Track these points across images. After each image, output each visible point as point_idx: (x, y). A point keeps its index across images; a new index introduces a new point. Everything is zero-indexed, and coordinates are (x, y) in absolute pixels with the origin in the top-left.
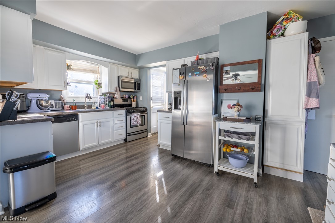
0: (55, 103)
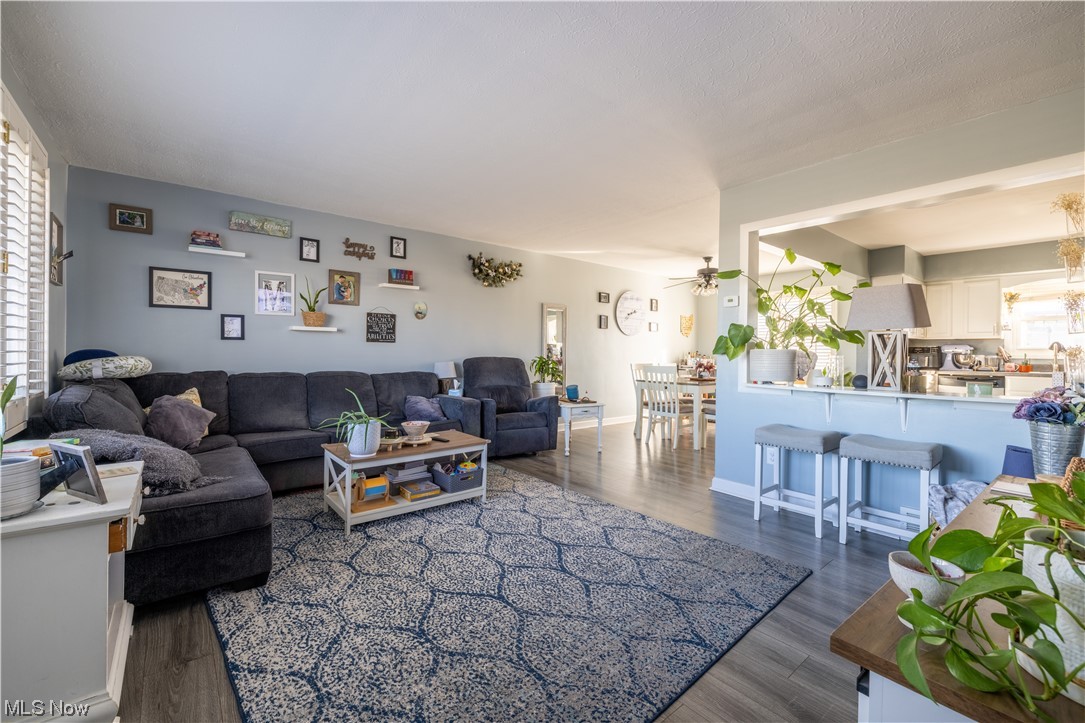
0: (986, 360)
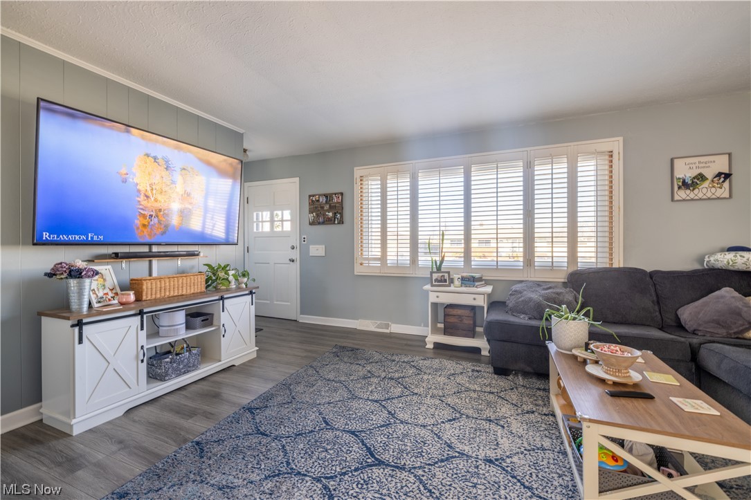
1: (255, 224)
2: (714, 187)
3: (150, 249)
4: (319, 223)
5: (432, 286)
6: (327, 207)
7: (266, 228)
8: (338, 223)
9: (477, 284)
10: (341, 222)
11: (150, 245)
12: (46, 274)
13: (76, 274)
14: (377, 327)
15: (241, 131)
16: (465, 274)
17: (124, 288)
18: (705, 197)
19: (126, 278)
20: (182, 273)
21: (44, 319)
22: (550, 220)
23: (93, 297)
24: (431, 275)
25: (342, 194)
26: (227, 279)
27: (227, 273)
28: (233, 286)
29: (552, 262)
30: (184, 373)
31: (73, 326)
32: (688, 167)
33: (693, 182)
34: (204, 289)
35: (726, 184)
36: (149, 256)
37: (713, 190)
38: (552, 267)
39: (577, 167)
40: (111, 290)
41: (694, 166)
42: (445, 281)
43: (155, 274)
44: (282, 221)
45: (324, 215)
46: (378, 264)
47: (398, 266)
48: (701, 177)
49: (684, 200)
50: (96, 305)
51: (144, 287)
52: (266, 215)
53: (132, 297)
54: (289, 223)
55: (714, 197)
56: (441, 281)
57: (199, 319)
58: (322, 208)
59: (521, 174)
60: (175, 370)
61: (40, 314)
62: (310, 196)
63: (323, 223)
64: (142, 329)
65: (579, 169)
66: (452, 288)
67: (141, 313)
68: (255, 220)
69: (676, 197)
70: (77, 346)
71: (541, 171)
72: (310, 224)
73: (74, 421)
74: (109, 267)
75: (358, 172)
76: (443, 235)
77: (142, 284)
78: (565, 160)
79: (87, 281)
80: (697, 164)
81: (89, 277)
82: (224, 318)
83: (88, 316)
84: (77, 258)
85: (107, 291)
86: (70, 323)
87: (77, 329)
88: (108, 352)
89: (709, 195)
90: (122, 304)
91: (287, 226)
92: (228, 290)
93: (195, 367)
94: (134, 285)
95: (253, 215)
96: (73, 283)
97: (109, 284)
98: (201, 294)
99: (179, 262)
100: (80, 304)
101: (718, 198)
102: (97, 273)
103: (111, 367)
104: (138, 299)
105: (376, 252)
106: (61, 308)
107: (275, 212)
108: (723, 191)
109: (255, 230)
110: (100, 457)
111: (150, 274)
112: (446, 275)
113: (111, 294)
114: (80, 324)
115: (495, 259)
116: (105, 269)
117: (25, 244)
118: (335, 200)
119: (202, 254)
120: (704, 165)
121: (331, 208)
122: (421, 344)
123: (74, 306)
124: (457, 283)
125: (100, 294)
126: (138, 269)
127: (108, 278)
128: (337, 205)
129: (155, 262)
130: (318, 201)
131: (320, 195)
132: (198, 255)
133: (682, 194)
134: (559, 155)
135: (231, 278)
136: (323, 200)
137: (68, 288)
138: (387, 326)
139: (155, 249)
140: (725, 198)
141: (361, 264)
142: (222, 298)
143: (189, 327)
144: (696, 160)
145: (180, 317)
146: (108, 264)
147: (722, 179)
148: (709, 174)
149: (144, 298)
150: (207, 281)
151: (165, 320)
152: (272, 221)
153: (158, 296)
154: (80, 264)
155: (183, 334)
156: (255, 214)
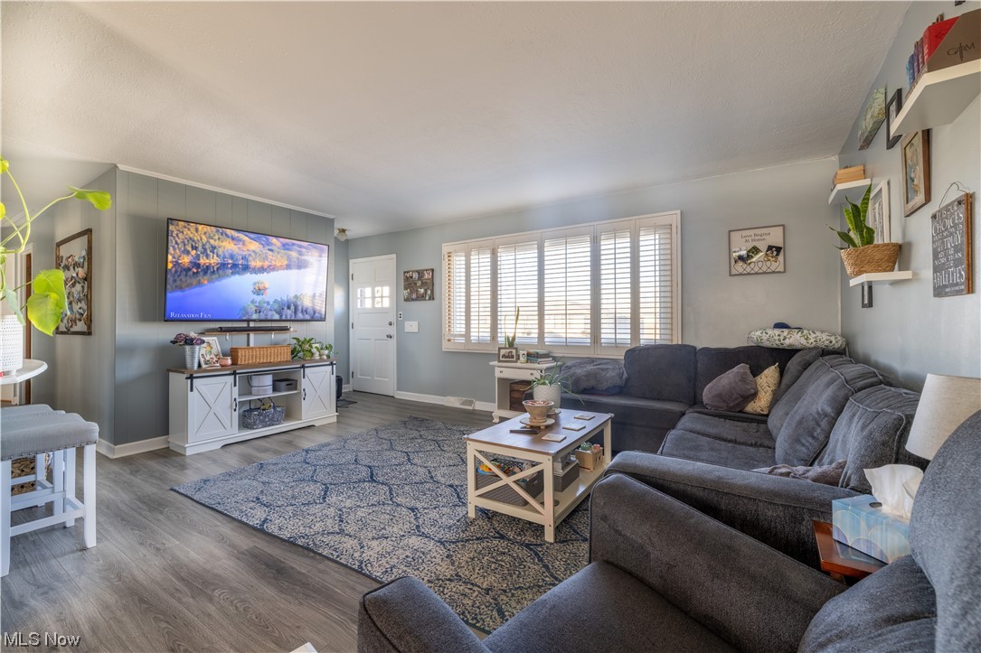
1: (359, 301)
2: (769, 260)
3: (248, 324)
4: (413, 300)
5: (499, 361)
6: (419, 283)
7: (368, 304)
8: (430, 299)
9: (539, 360)
10: (432, 298)
11: (248, 321)
12: (172, 342)
13: (190, 342)
14: (462, 404)
15: (331, 217)
16: (532, 351)
17: (225, 355)
18: (761, 271)
19: (228, 347)
20: (275, 344)
21: (170, 373)
22: (613, 301)
23: (202, 360)
24: (499, 351)
25: (433, 270)
26: (310, 351)
27: (310, 346)
28: (317, 357)
29: (616, 339)
30: (269, 425)
31: (187, 378)
32: (744, 240)
33: (748, 256)
34: (289, 359)
35: (781, 258)
36: (248, 330)
37: (768, 263)
38: (616, 345)
39: (639, 241)
40: (216, 356)
41: (750, 239)
42: (513, 357)
43: (252, 345)
44: (382, 297)
45: (417, 291)
46: (462, 340)
47: (480, 343)
48: (755, 250)
49: (741, 274)
50: (204, 366)
51: (239, 354)
52: (368, 291)
53: (229, 362)
54: (388, 299)
55: (769, 270)
56: (508, 357)
57: (284, 384)
58: (415, 284)
59: (589, 249)
60: (262, 421)
61: (169, 370)
62: (405, 273)
63: (416, 300)
64: (235, 386)
65: (641, 243)
66: (518, 364)
67: (234, 373)
68: (359, 296)
69: (734, 272)
70: (189, 393)
71: (606, 245)
72: (405, 300)
73: (187, 445)
74: (215, 338)
75: (446, 248)
76: (518, 311)
77: (238, 352)
78: (628, 235)
79: (197, 347)
80: (753, 237)
81: (198, 344)
82: (304, 383)
83: (197, 372)
84: (192, 331)
85: (213, 356)
86: (185, 376)
87: (189, 381)
88: (211, 400)
89: (764, 269)
90: (222, 366)
91: (386, 303)
92: (312, 361)
93: (278, 422)
94: (233, 353)
95: (357, 293)
96: (188, 348)
97: (214, 351)
98: (287, 362)
99: (273, 335)
100: (193, 364)
101: (773, 272)
102: (203, 342)
103: (212, 412)
104: (234, 363)
105: (459, 328)
106: (181, 367)
107: (376, 289)
108: (777, 265)
109: (359, 306)
110: (199, 465)
111: (248, 345)
112: (514, 351)
113: (215, 359)
114: (191, 378)
115: (564, 336)
116: (212, 340)
117: (160, 320)
118: (426, 276)
119: (292, 330)
120: (759, 237)
121: (424, 284)
122: (488, 419)
123: (189, 365)
124: (522, 359)
125: (208, 358)
126: (238, 340)
127: (214, 347)
128: (429, 281)
129: (252, 336)
130: (412, 277)
131: (413, 271)
132: (288, 330)
133: (740, 267)
134: (622, 230)
135: (314, 350)
136: (415, 276)
137: (184, 351)
138: (471, 403)
139: (252, 324)
140: (779, 272)
141: (449, 340)
142: (303, 367)
143: (275, 390)
144: (751, 232)
145: (268, 380)
146: (215, 335)
147: (775, 253)
148: (763, 246)
149: (239, 363)
150: (293, 352)
151: (256, 381)
152: (374, 298)
153: (250, 362)
154: (193, 335)
155: (270, 393)
156: (359, 291)
